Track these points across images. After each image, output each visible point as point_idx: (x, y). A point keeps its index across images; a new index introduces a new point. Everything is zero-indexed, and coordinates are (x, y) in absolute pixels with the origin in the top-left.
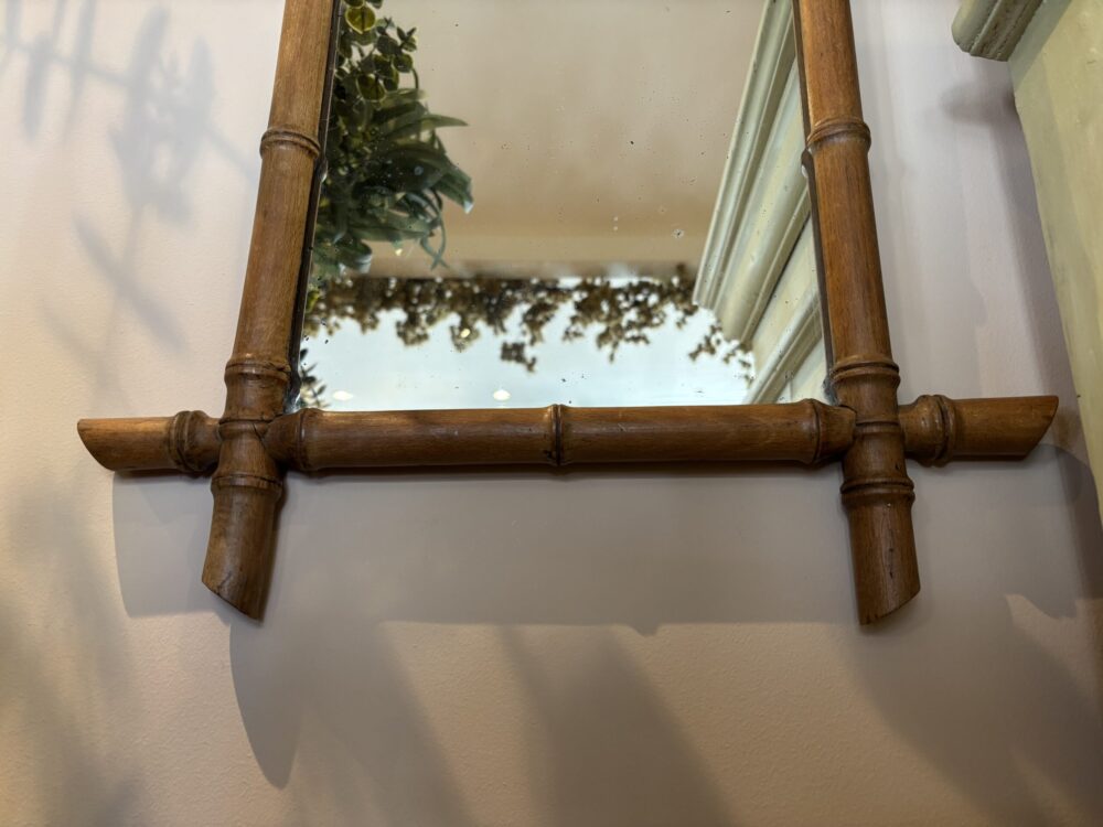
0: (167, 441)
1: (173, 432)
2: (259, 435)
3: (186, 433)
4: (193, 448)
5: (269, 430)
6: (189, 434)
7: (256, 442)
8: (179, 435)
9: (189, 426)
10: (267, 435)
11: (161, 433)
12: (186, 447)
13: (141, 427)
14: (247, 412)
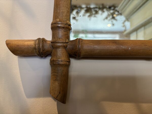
0: (35, 48)
1: (37, 46)
2: (65, 47)
3: (41, 46)
4: (43, 51)
5: (68, 46)
6: (42, 46)
7: (64, 50)
8: (39, 47)
9: (42, 44)
10: (68, 47)
11: (33, 46)
12: (41, 51)
13: (26, 43)
14: (61, 40)
